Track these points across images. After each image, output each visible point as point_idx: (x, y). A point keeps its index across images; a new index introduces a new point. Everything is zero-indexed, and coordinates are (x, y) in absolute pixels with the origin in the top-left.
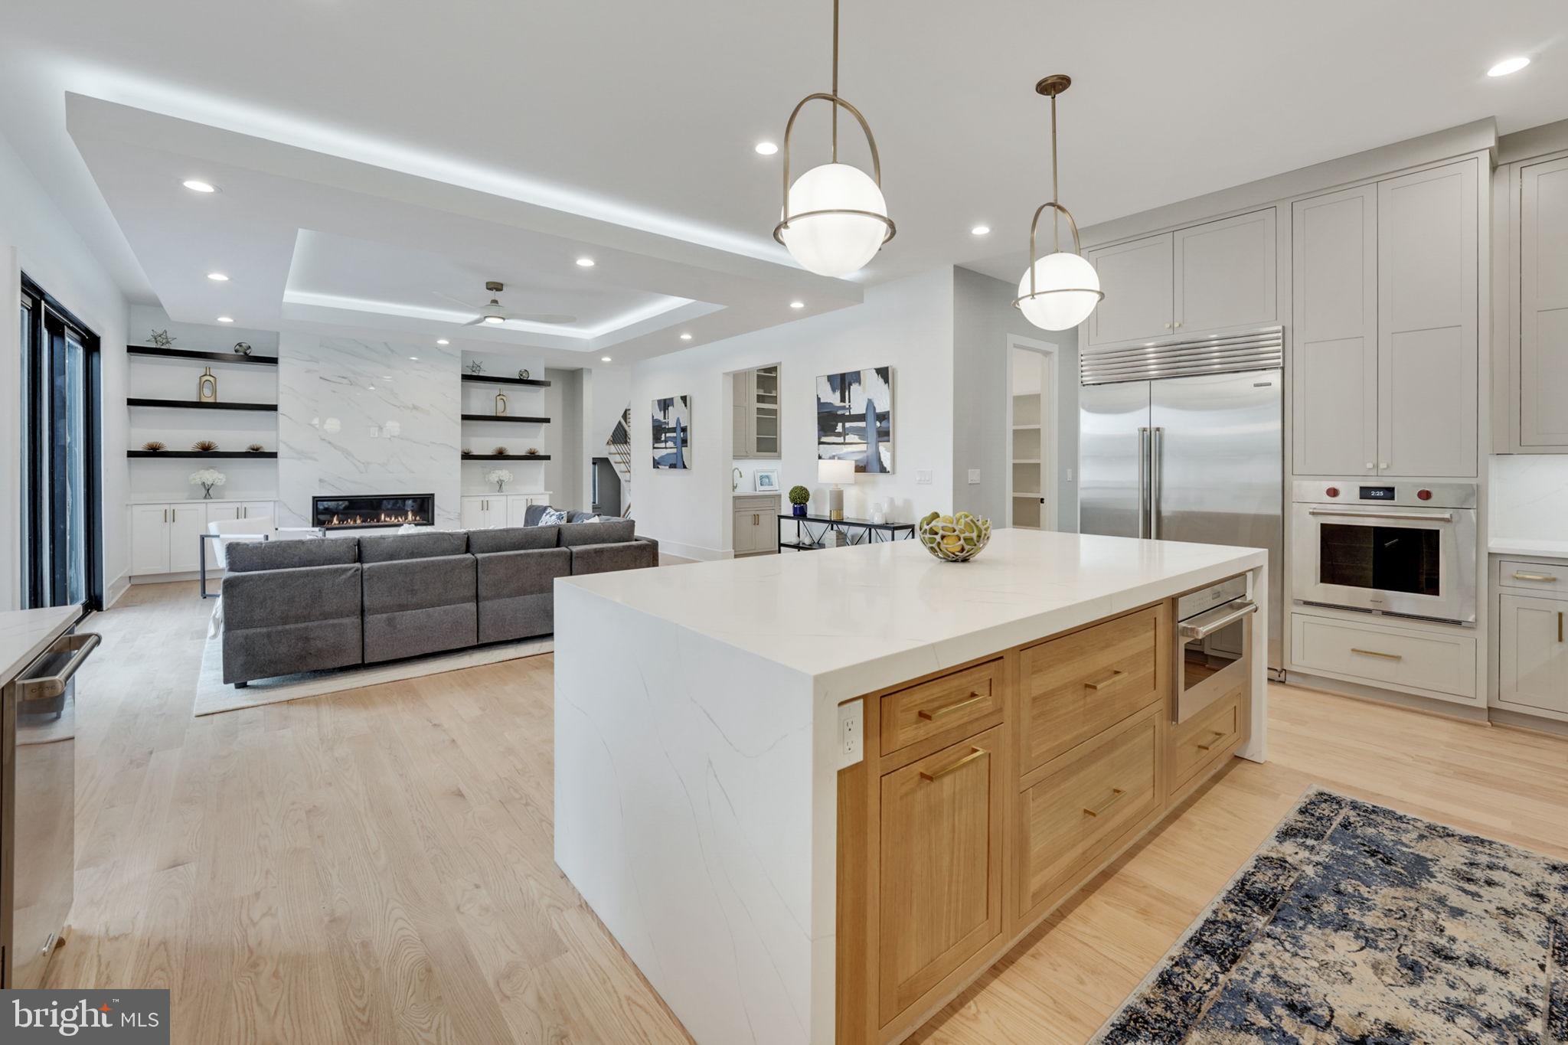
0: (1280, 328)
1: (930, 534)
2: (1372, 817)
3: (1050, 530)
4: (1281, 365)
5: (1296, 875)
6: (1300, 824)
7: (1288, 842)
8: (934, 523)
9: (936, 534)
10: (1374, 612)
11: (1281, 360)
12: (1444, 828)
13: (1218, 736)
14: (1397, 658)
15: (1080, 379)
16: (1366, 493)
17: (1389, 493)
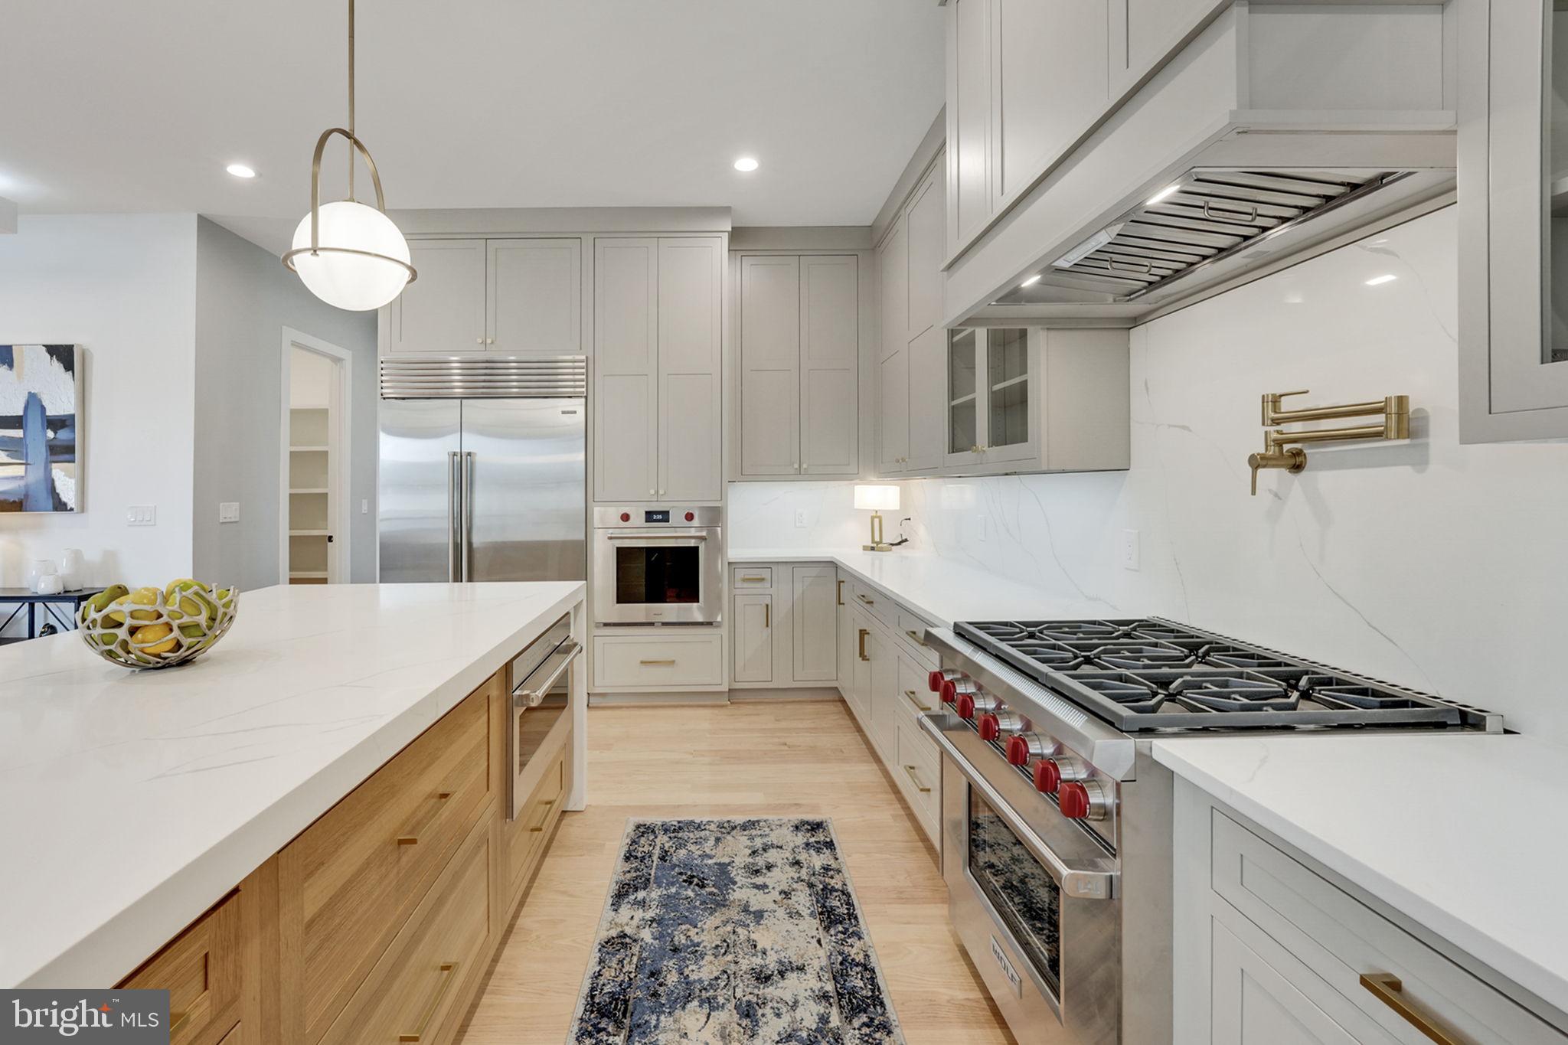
0: (584, 357)
1: (103, 627)
2: (680, 835)
3: (340, 583)
4: (585, 395)
5: (636, 949)
6: (628, 876)
7: (623, 906)
8: (112, 606)
9: (120, 625)
10: (656, 624)
11: (584, 390)
12: (729, 821)
13: (549, 806)
14: (672, 663)
15: (379, 391)
16: (650, 516)
17: (665, 516)
